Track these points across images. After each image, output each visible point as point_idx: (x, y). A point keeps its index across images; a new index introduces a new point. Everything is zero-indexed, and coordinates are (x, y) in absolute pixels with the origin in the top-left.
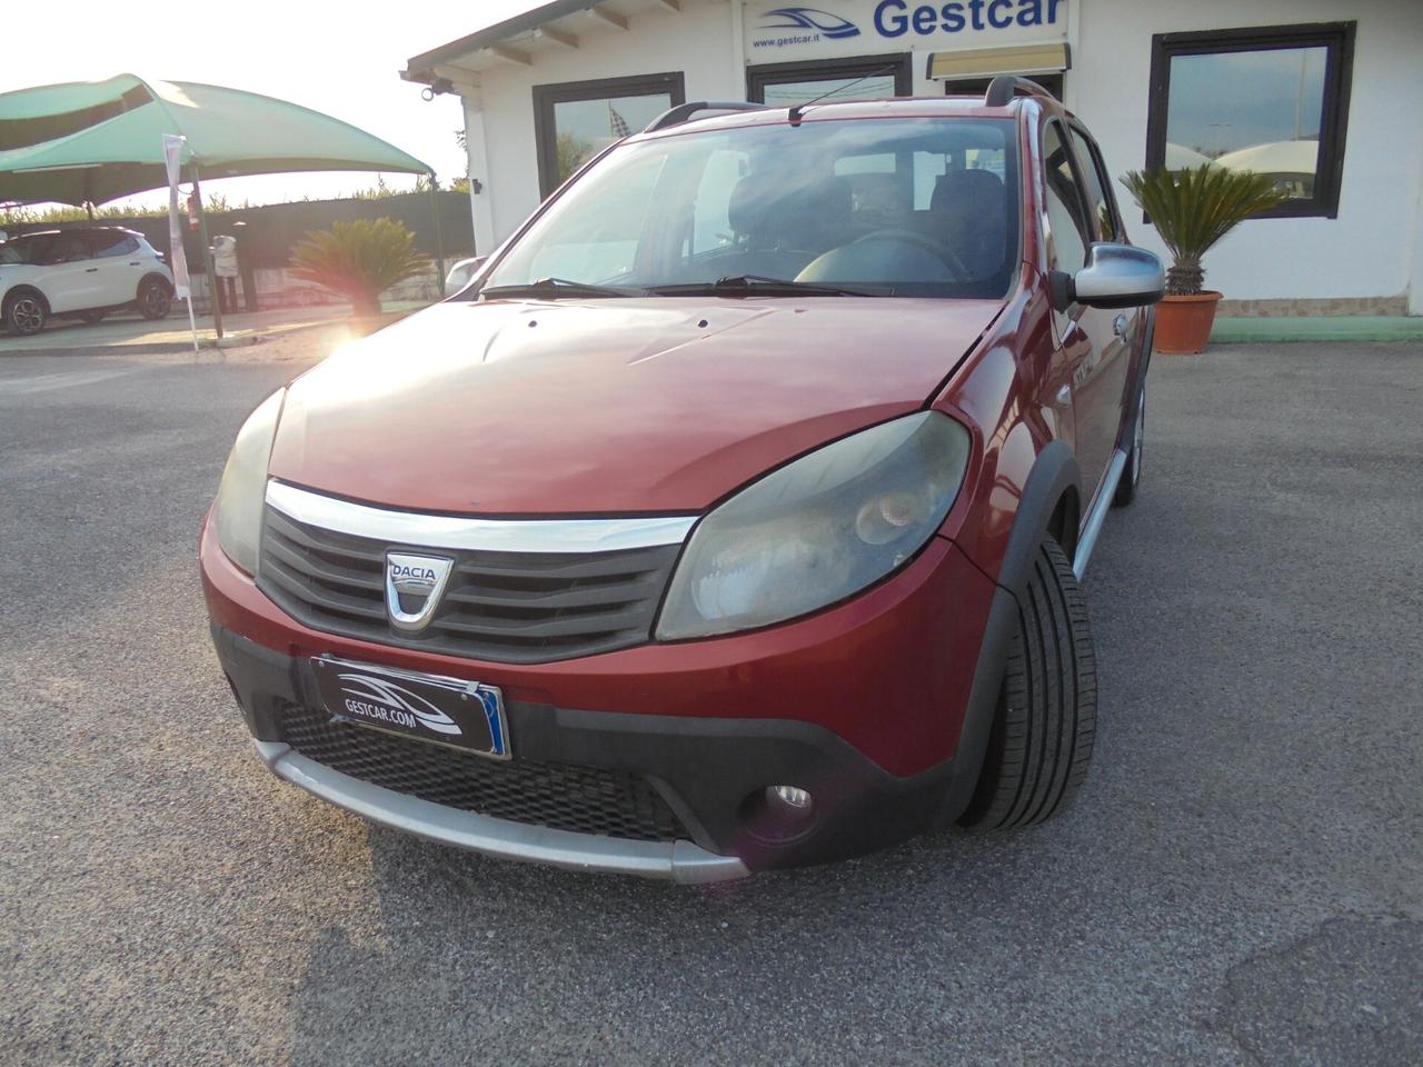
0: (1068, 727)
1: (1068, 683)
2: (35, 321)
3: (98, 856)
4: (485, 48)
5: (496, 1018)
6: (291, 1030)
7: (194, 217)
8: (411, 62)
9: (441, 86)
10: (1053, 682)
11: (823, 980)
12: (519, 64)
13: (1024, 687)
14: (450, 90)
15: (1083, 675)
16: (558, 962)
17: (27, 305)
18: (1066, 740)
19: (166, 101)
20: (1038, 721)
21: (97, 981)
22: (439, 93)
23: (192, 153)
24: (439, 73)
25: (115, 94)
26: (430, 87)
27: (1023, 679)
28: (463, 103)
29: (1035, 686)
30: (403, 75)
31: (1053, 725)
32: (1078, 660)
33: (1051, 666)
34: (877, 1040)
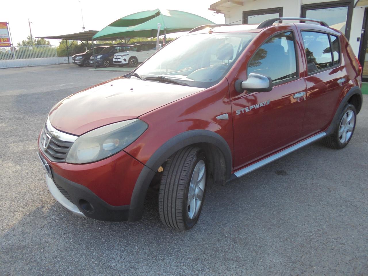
0: (173, 206)
1: (174, 195)
2: (135, 64)
3: (29, 181)
4: (229, 2)
5: (46, 231)
6: (18, 222)
7: (164, 42)
8: (211, 6)
9: (218, 12)
10: (170, 194)
11: (102, 247)
12: (239, 5)
13: (163, 193)
14: (221, 13)
15: (179, 194)
16: (66, 225)
17: (134, 60)
18: (173, 209)
19: (163, 15)
20: (165, 202)
21: (6, 203)
22: (218, 13)
23: (165, 27)
24: (217, 8)
25: (154, 13)
26: (215, 12)
27: (163, 191)
28: (224, 16)
29: (166, 193)
30: (209, 9)
31: (169, 205)
32: (178, 190)
33: (171, 189)
34: (96, 263)
